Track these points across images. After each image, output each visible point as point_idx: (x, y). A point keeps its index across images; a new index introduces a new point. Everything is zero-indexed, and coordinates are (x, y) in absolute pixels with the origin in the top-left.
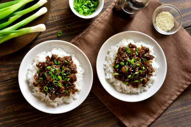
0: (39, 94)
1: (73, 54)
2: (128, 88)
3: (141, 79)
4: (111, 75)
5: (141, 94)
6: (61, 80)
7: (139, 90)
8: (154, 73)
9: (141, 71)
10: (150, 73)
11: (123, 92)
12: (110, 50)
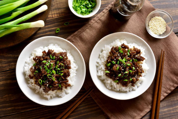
0: (34, 86)
1: (69, 50)
2: (117, 86)
3: (130, 78)
4: (102, 72)
5: (129, 93)
6: (55, 74)
7: (127, 89)
8: (143, 74)
9: (131, 71)
10: (140, 74)
11: (113, 89)
12: (103, 49)
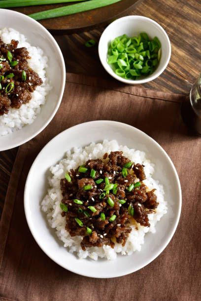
3: (90, 227)
9: (103, 216)
10: (114, 240)
